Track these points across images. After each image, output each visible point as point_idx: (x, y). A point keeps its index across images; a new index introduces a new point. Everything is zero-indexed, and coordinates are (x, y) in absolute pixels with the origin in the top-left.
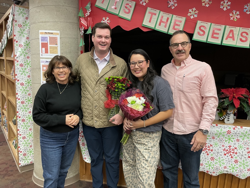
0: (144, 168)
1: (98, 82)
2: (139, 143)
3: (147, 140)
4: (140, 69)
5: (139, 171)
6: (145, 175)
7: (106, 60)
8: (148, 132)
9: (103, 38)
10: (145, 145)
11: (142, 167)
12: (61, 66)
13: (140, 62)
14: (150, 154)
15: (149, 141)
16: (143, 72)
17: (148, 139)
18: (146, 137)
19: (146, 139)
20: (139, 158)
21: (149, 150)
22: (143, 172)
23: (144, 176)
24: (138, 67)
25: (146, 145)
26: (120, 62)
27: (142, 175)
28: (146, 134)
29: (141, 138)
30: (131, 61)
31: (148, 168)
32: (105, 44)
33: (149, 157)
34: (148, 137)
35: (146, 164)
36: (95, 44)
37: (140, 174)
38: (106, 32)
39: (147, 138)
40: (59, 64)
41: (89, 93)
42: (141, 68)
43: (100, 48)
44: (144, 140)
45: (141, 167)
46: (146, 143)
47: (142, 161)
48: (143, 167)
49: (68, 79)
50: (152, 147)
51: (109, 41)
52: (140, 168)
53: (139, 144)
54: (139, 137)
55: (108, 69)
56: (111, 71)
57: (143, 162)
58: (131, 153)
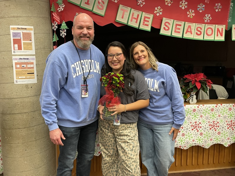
17: (129, 130)
29: (123, 130)
30: (109, 53)
34: (129, 127)
35: (132, 155)
57: (129, 153)
58: (111, 148)
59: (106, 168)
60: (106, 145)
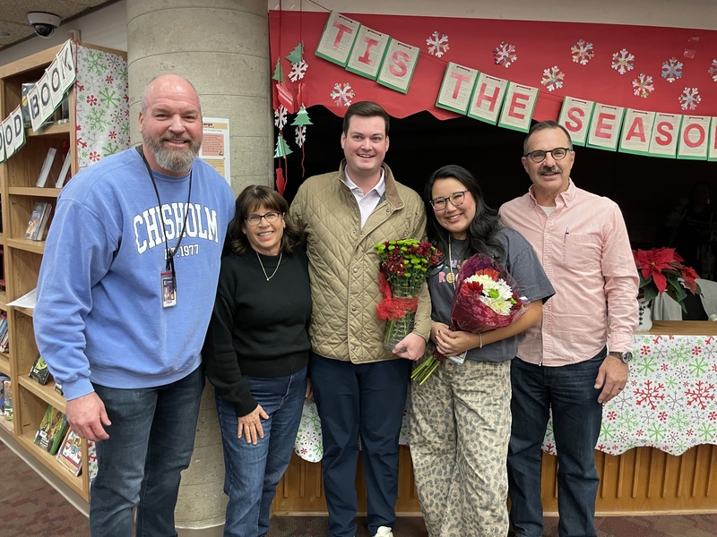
0: (488, 451)
1: (361, 249)
2: (471, 391)
3: (490, 383)
4: (458, 212)
5: (475, 460)
6: (492, 467)
7: (376, 193)
8: (491, 363)
9: (368, 140)
10: (485, 395)
11: (481, 449)
12: (262, 211)
13: (456, 196)
14: (500, 415)
15: (494, 385)
16: (466, 217)
17: (491, 380)
18: (487, 375)
19: (487, 380)
20: (471, 428)
21: (495, 405)
22: (485, 460)
23: (490, 470)
24: (455, 209)
25: (488, 394)
26: (409, 198)
27: (483, 467)
28: (488, 367)
29: (475, 378)
30: (435, 197)
31: (498, 449)
32: (372, 153)
33: (497, 423)
34: (492, 374)
35: (491, 441)
36: (347, 153)
37: (477, 466)
38: (377, 125)
39: (489, 377)
40: (257, 207)
41: (338, 274)
42: (460, 209)
43: (359, 162)
44: (483, 382)
45: (478, 448)
46: (489, 390)
47: (482, 433)
48: (486, 448)
49: (279, 244)
50: (501, 398)
51: (383, 146)
52: (476, 452)
53: (468, 394)
54: (471, 377)
55: (383, 216)
56: (393, 220)
57: (485, 436)
58: (439, 420)
59: (424, 469)
60: (429, 411)
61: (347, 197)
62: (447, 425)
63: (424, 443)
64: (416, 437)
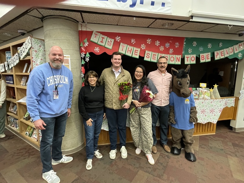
1: (115, 84)
2: (143, 114)
6: (149, 129)
7: (119, 72)
8: (147, 108)
9: (117, 60)
12: (92, 76)
20: (144, 122)
26: (127, 73)
27: (147, 129)
28: (146, 108)
32: (118, 63)
33: (149, 120)
34: (147, 110)
35: (148, 124)
36: (113, 63)
38: (119, 57)
43: (116, 65)
45: (146, 126)
46: (147, 113)
47: (146, 123)
48: (148, 126)
49: (95, 84)
51: (121, 61)
54: (143, 111)
55: (120, 77)
56: (123, 77)
61: (113, 72)
62: (138, 122)
63: (133, 126)
64: (131, 125)
